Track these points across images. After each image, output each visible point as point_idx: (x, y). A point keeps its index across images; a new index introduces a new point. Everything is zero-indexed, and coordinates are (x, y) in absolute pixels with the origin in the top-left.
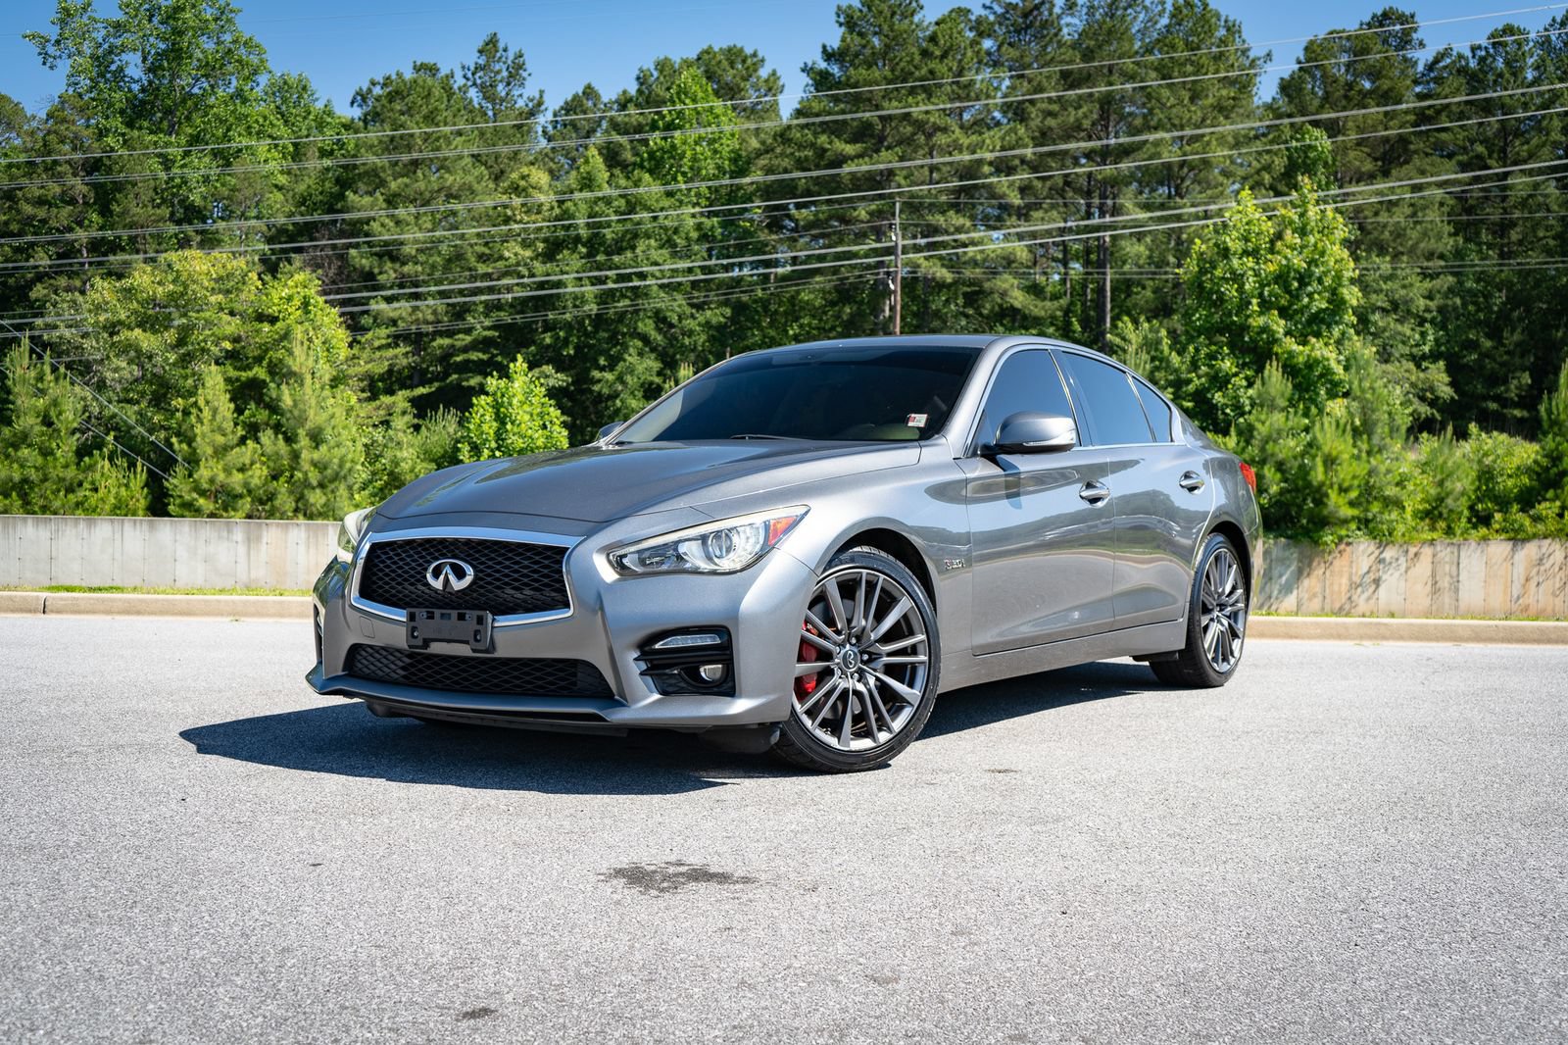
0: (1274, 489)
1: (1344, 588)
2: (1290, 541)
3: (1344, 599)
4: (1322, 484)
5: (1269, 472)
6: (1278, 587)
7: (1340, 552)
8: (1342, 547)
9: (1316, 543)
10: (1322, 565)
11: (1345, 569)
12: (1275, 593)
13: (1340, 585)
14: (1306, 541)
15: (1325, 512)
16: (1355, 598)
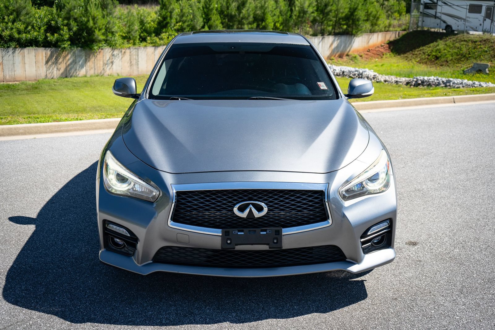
0: (75, 29)
1: (102, 65)
2: (82, 49)
3: (102, 69)
4: (92, 27)
5: (73, 23)
6: (78, 66)
7: (99, 52)
8: (100, 50)
9: (91, 49)
10: (94, 57)
11: (101, 58)
12: (78, 68)
13: (100, 64)
14: (87, 49)
15: (94, 38)
16: (105, 69)
